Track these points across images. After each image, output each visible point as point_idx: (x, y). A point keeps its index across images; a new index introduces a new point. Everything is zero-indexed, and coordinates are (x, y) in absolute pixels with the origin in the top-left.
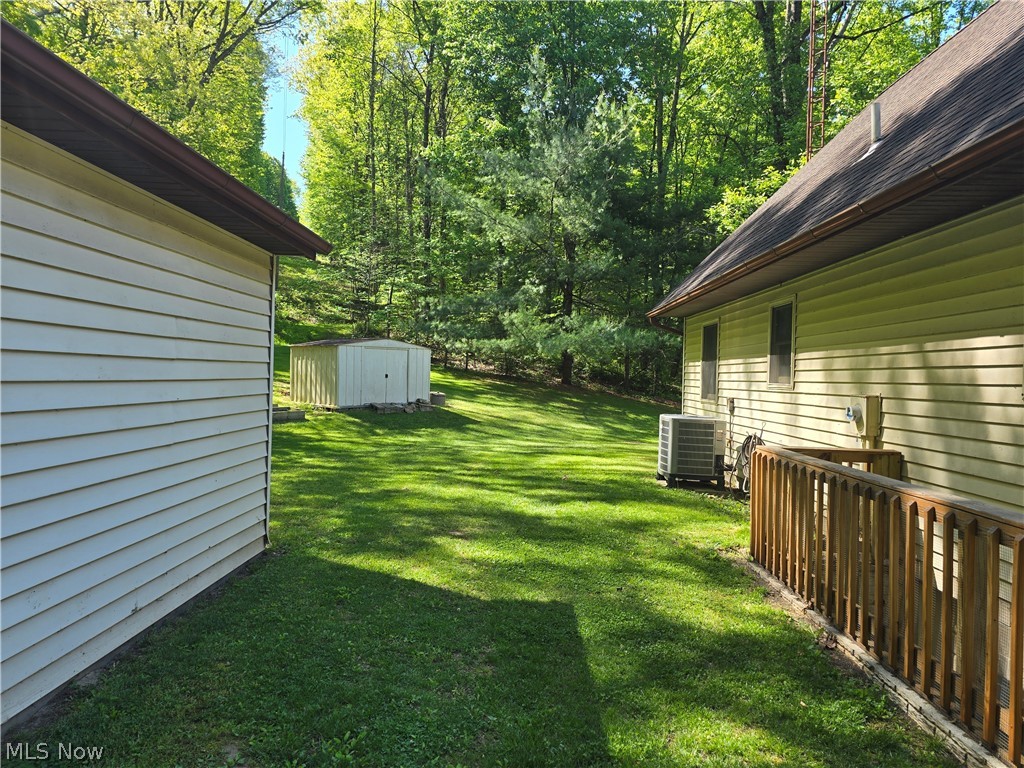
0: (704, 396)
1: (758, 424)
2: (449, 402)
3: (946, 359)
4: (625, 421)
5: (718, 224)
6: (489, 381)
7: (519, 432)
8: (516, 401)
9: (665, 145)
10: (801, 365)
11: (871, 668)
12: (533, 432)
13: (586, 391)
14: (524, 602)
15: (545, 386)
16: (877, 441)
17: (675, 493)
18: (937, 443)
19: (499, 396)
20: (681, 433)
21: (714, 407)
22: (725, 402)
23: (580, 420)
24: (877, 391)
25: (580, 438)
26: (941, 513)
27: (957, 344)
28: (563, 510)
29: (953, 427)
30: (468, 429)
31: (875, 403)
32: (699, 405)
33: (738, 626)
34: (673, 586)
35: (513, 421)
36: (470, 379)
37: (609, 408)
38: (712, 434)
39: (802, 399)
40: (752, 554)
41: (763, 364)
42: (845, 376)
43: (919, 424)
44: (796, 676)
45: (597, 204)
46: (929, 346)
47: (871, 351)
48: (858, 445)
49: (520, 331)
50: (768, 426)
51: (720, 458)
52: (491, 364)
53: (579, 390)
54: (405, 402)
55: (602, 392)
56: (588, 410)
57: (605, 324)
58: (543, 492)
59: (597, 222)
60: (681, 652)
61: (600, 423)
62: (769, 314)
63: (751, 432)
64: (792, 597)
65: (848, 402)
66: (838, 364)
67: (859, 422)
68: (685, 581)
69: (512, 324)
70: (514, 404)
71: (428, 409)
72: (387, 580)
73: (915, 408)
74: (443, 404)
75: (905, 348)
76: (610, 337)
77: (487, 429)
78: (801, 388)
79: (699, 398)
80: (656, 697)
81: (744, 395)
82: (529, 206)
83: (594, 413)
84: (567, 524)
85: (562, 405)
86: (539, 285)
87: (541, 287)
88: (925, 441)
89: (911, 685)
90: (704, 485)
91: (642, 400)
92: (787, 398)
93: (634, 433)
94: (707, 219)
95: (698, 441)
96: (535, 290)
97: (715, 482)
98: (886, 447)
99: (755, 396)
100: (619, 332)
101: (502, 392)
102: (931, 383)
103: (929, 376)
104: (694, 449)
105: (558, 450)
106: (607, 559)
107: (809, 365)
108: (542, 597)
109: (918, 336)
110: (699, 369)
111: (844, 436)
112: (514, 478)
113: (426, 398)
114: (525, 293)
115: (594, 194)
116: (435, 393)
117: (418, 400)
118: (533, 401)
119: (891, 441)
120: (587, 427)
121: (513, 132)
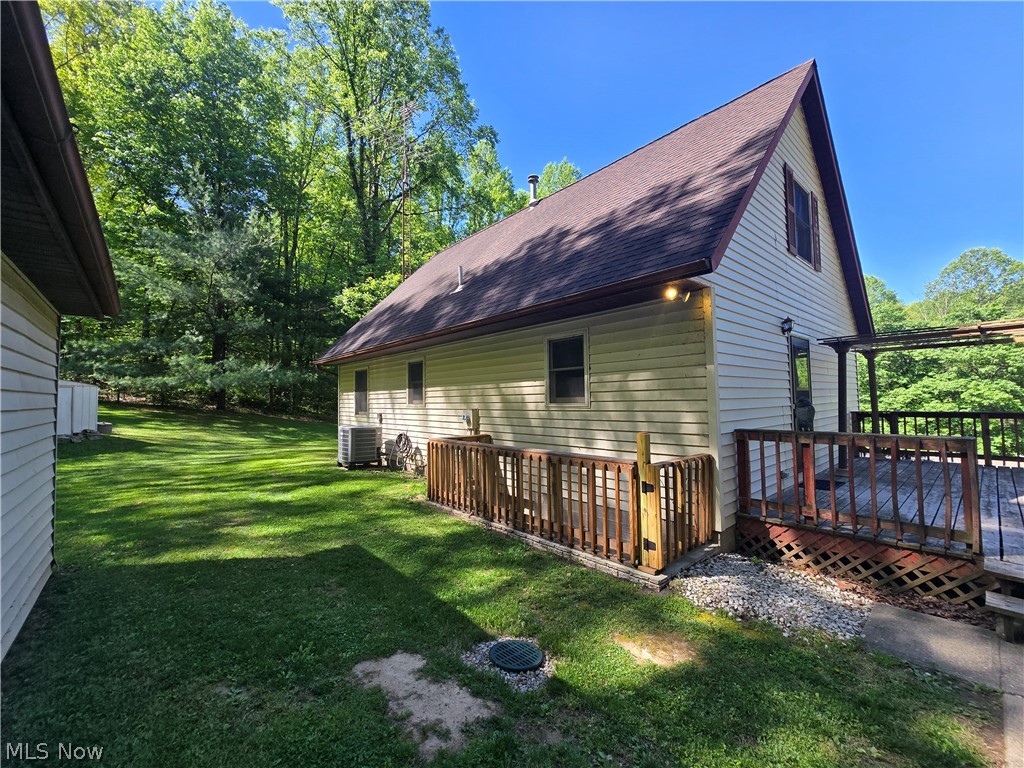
0: (357, 413)
1: (405, 428)
2: (115, 430)
3: (510, 391)
4: (280, 433)
5: (341, 307)
6: (146, 410)
7: (200, 448)
8: (181, 425)
9: (290, 249)
10: (429, 394)
11: (512, 532)
12: (211, 448)
13: (238, 413)
14: (326, 551)
15: (202, 412)
16: (477, 431)
17: (354, 473)
18: (508, 429)
19: (164, 422)
20: (357, 436)
21: (366, 420)
22: (376, 416)
23: (245, 436)
24: (476, 406)
25: (252, 448)
26: (544, 458)
27: (515, 384)
28: (296, 495)
29: (515, 421)
30: (149, 450)
31: (475, 412)
32: (353, 419)
33: (449, 531)
34: (402, 521)
35: (188, 440)
36: (125, 410)
37: (263, 425)
38: (374, 436)
39: (431, 412)
40: (429, 496)
41: (403, 395)
42: (457, 400)
43: (498, 421)
44: (489, 544)
45: (252, 284)
46: (502, 385)
47: (472, 387)
48: (468, 434)
49: (186, 371)
50: (411, 428)
51: (379, 449)
52: (142, 396)
53: (234, 414)
54: (69, 433)
55: (252, 414)
56: (247, 426)
57: (264, 367)
58: (269, 487)
59: (250, 295)
60: (434, 550)
61: (262, 436)
62: (407, 366)
63: (401, 432)
64: (460, 512)
65: (461, 413)
66: (454, 393)
67: (468, 422)
68: (407, 517)
69: (178, 365)
70: (181, 428)
71: (97, 438)
72: (213, 564)
73: (496, 413)
74: (110, 432)
75: (489, 386)
76: (266, 374)
77: (167, 449)
78: (429, 406)
79: (353, 414)
80: (440, 572)
81: (390, 411)
82: (186, 276)
83: (253, 429)
84: (306, 502)
85: (225, 425)
86: (197, 336)
87: (201, 337)
88: (501, 429)
89: (532, 533)
90: (366, 466)
91: (284, 417)
92: (421, 412)
93: (289, 440)
94: (333, 304)
95: (367, 440)
96: (195, 339)
97: (376, 464)
98: (481, 433)
99: (397, 411)
100: (273, 372)
101: (167, 419)
102: (504, 401)
103: (502, 399)
104: (364, 445)
105: (245, 458)
106: (353, 516)
107: (434, 395)
108: (336, 545)
109: (497, 381)
110: (353, 397)
111: (459, 429)
112: (233, 481)
113: (93, 427)
114: (187, 341)
115: (249, 276)
116: (101, 423)
117: (85, 431)
118: (198, 424)
119: (484, 430)
120: (252, 439)
121: (171, 219)
